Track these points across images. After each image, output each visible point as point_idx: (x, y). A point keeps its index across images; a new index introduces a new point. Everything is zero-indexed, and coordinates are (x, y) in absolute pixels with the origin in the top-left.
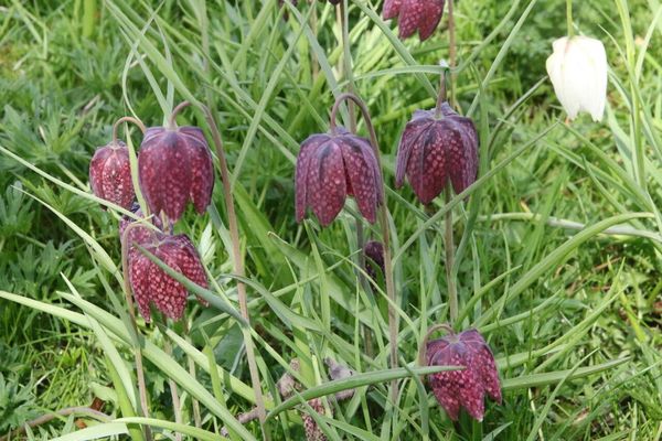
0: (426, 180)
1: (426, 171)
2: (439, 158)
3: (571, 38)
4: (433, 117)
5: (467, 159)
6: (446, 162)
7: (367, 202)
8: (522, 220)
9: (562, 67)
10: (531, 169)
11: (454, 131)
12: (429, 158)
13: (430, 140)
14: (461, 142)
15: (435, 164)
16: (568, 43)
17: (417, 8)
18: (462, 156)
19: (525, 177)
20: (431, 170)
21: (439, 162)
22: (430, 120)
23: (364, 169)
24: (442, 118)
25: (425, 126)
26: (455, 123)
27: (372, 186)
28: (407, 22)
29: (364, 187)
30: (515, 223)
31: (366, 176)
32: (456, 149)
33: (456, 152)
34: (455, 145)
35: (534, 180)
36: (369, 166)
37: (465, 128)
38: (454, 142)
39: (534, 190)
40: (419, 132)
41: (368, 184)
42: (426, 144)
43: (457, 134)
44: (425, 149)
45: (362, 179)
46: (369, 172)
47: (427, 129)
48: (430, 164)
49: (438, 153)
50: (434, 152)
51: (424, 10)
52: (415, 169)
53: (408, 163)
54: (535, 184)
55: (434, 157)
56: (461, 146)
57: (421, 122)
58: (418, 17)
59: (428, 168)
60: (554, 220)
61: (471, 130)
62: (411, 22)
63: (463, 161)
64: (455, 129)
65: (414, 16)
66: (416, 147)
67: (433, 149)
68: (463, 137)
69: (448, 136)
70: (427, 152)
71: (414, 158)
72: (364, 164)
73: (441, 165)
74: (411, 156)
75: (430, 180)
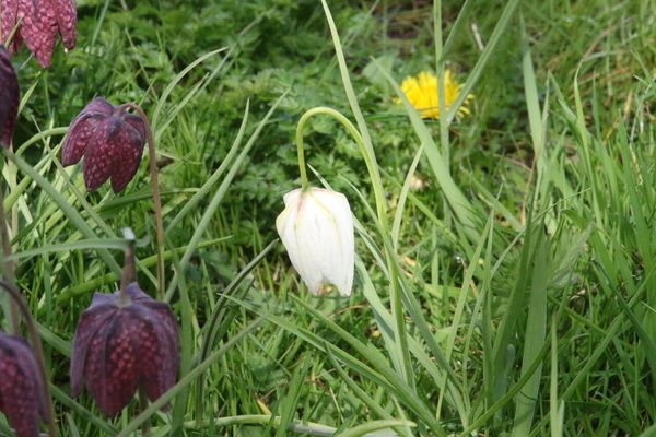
0: (111, 387)
1: (109, 374)
2: (126, 357)
3: (304, 191)
4: (117, 303)
5: (163, 356)
6: (136, 362)
7: (25, 421)
8: (258, 425)
9: (295, 227)
10: (273, 352)
11: (145, 321)
12: (113, 356)
13: (114, 333)
14: (155, 335)
15: (121, 364)
16: (301, 196)
17: (107, 151)
18: (157, 353)
19: (265, 363)
20: (117, 372)
21: (127, 361)
22: (113, 307)
23: (20, 379)
24: (129, 303)
25: (107, 314)
26: (146, 310)
27: (32, 400)
28: (95, 168)
29: (20, 402)
30: (249, 428)
31: (23, 388)
32: (148, 344)
33: (149, 349)
34: (145, 339)
35: (278, 368)
36: (27, 373)
37: (160, 315)
38: (145, 335)
39: (278, 381)
40: (98, 323)
41: (25, 399)
42: (109, 338)
43: (149, 326)
44: (107, 345)
45: (18, 391)
46: (27, 382)
47: (109, 319)
48: (115, 366)
49: (125, 350)
50: (119, 350)
51: (116, 154)
52: (96, 370)
53: (87, 363)
54: (279, 373)
55: (119, 356)
56: (155, 341)
57: (102, 309)
58: (109, 162)
59: (113, 370)
60: (299, 425)
61: (167, 319)
62: (99, 169)
63: (158, 360)
64: (147, 318)
65: (104, 161)
66: (95, 342)
67: (119, 345)
68: (158, 328)
69: (138, 326)
70: (110, 349)
71: (93, 358)
72: (20, 371)
73: (130, 366)
74: (89, 354)
75: (115, 387)
